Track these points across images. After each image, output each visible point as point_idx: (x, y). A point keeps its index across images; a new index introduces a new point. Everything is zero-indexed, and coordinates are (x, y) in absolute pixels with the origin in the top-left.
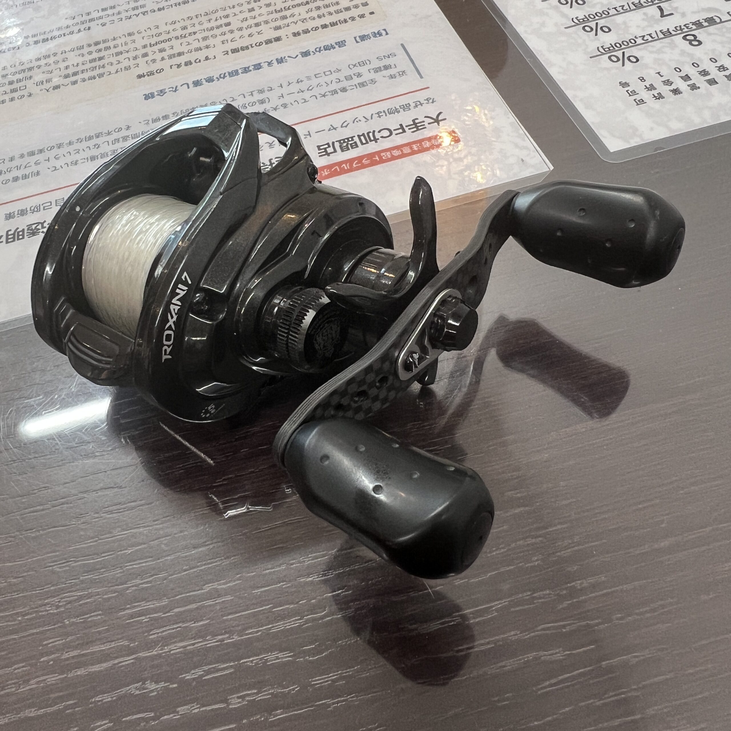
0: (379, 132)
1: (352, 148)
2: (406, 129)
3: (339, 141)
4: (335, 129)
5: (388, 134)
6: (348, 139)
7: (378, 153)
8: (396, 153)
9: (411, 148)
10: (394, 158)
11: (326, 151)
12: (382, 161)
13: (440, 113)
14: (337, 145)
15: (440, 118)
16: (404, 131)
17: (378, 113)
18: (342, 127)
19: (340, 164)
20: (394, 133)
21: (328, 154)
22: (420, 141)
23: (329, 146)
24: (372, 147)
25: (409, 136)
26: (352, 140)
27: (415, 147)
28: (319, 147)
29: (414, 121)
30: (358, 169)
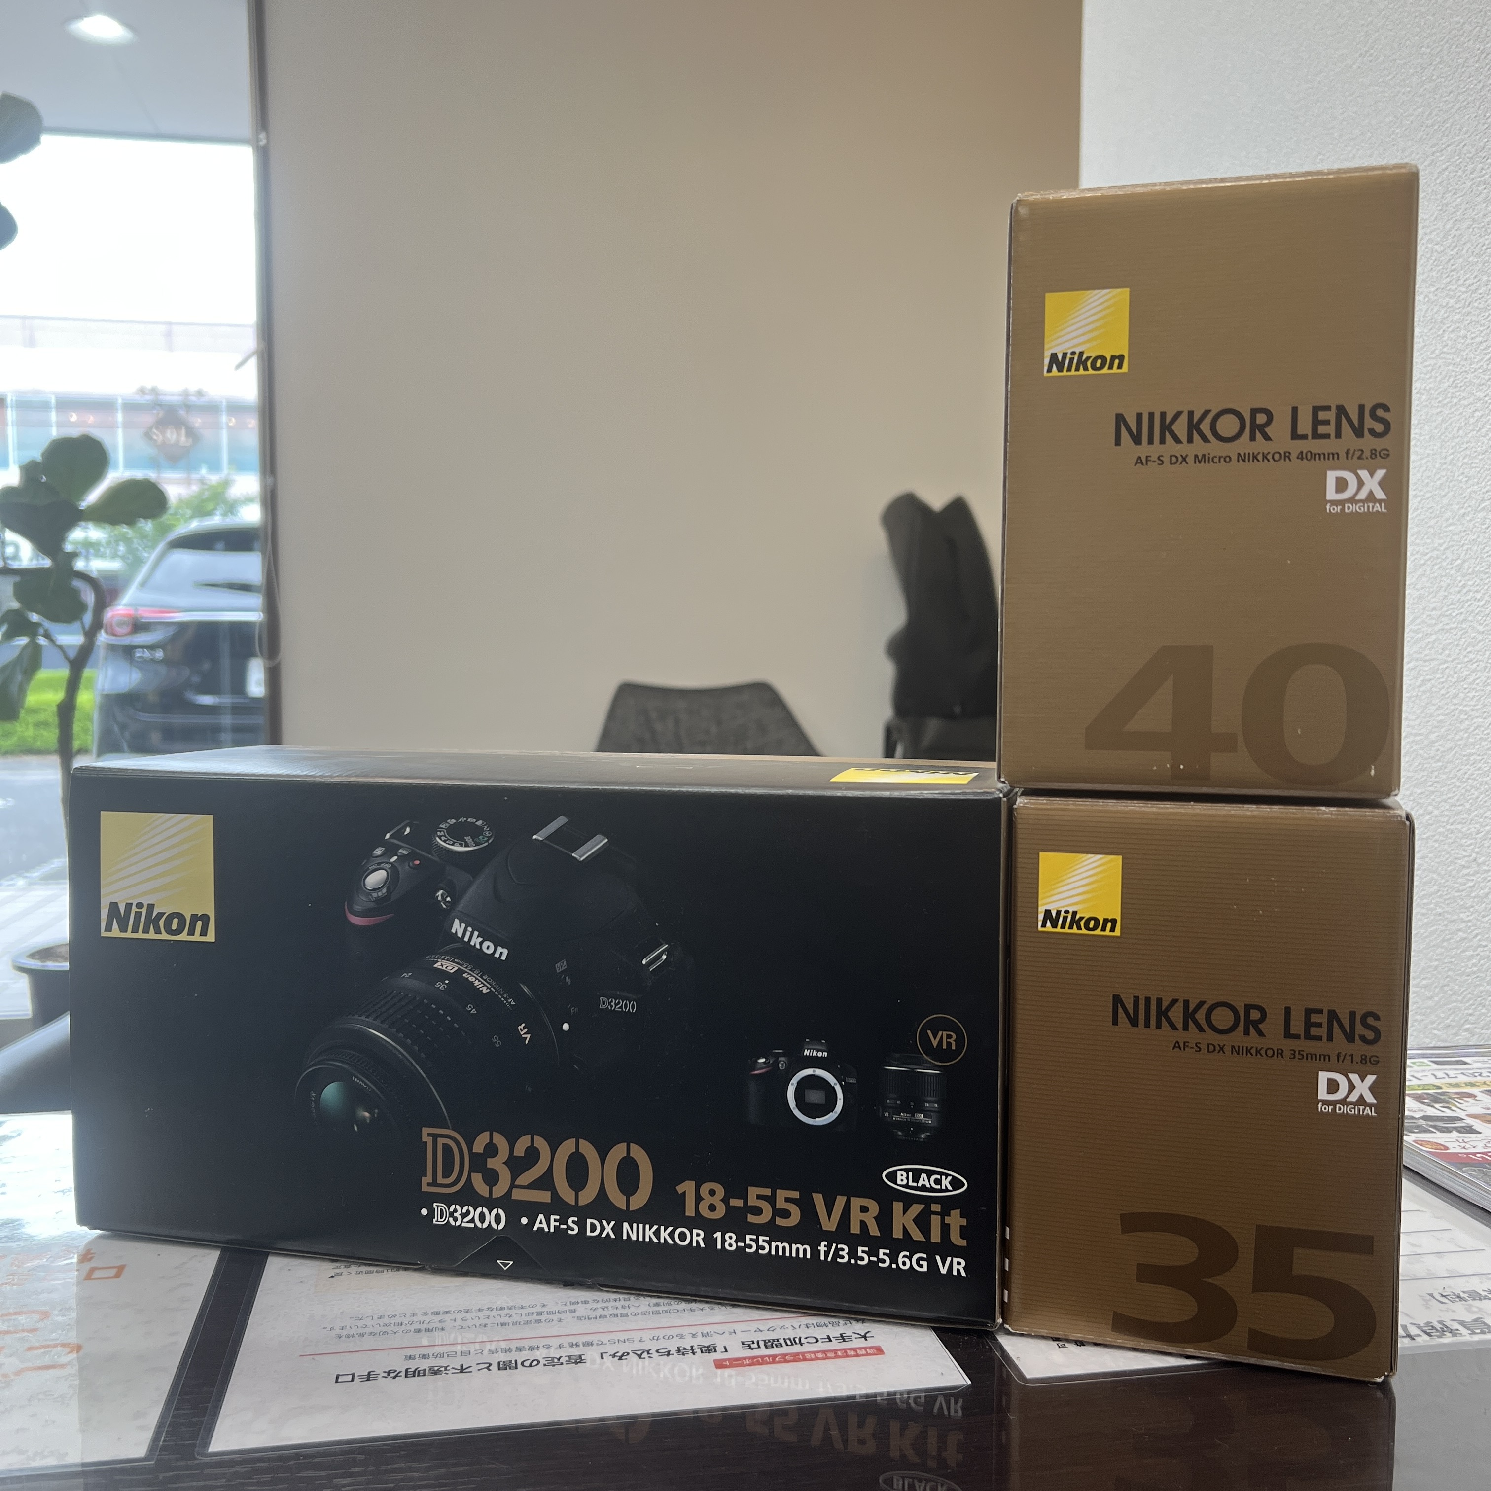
0: (806, 1338)
1: (777, 1346)
2: (832, 1339)
3: (765, 1341)
4: (760, 1331)
5: (815, 1340)
6: (773, 1340)
7: (803, 1354)
8: (820, 1355)
9: (835, 1353)
10: (817, 1359)
11: (749, 1345)
12: (805, 1359)
13: (868, 1332)
14: (762, 1344)
15: (867, 1335)
16: (830, 1340)
17: (806, 1325)
18: (768, 1330)
19: (762, 1357)
20: (820, 1341)
21: (752, 1349)
22: (845, 1350)
23: (753, 1343)
24: (796, 1349)
25: (835, 1345)
26: (778, 1340)
27: (839, 1353)
28: (743, 1343)
29: (841, 1335)
30: (780, 1362)
